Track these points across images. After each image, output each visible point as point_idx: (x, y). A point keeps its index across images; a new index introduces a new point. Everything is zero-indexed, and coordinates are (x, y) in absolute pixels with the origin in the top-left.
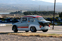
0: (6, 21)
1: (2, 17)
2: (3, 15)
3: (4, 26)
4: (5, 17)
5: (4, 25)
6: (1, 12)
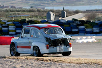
0: (96, 29)
1: (84, 19)
2: (88, 11)
3: (93, 42)
4: (93, 17)
5: (91, 39)
6: (83, 4)
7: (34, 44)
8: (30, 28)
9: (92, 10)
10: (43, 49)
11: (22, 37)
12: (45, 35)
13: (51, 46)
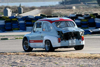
7: (46, 38)
8: (42, 22)
9: (46, 7)
10: (55, 42)
11: (34, 32)
12: (57, 29)
13: (63, 39)
